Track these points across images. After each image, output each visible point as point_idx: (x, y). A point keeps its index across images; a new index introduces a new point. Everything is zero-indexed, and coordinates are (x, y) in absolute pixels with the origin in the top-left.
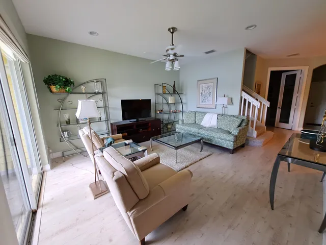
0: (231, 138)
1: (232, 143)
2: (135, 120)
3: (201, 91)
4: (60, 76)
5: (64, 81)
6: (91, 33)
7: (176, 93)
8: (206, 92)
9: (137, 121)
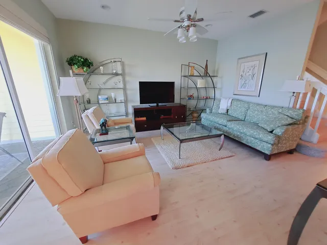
0: (270, 138)
1: (270, 145)
2: (155, 104)
3: (242, 73)
4: (79, 57)
5: (82, 62)
6: (103, 7)
7: (208, 75)
8: (247, 74)
9: (158, 105)
